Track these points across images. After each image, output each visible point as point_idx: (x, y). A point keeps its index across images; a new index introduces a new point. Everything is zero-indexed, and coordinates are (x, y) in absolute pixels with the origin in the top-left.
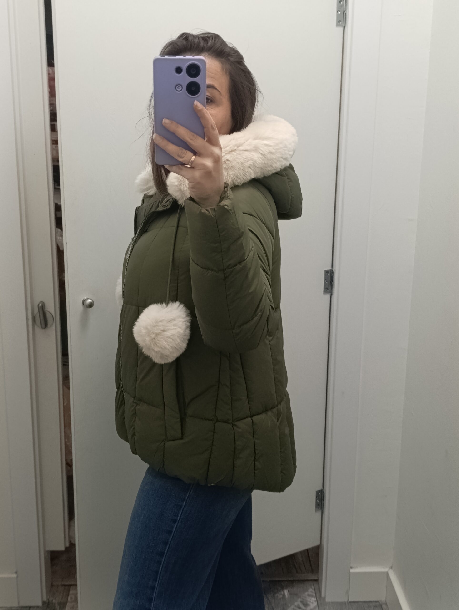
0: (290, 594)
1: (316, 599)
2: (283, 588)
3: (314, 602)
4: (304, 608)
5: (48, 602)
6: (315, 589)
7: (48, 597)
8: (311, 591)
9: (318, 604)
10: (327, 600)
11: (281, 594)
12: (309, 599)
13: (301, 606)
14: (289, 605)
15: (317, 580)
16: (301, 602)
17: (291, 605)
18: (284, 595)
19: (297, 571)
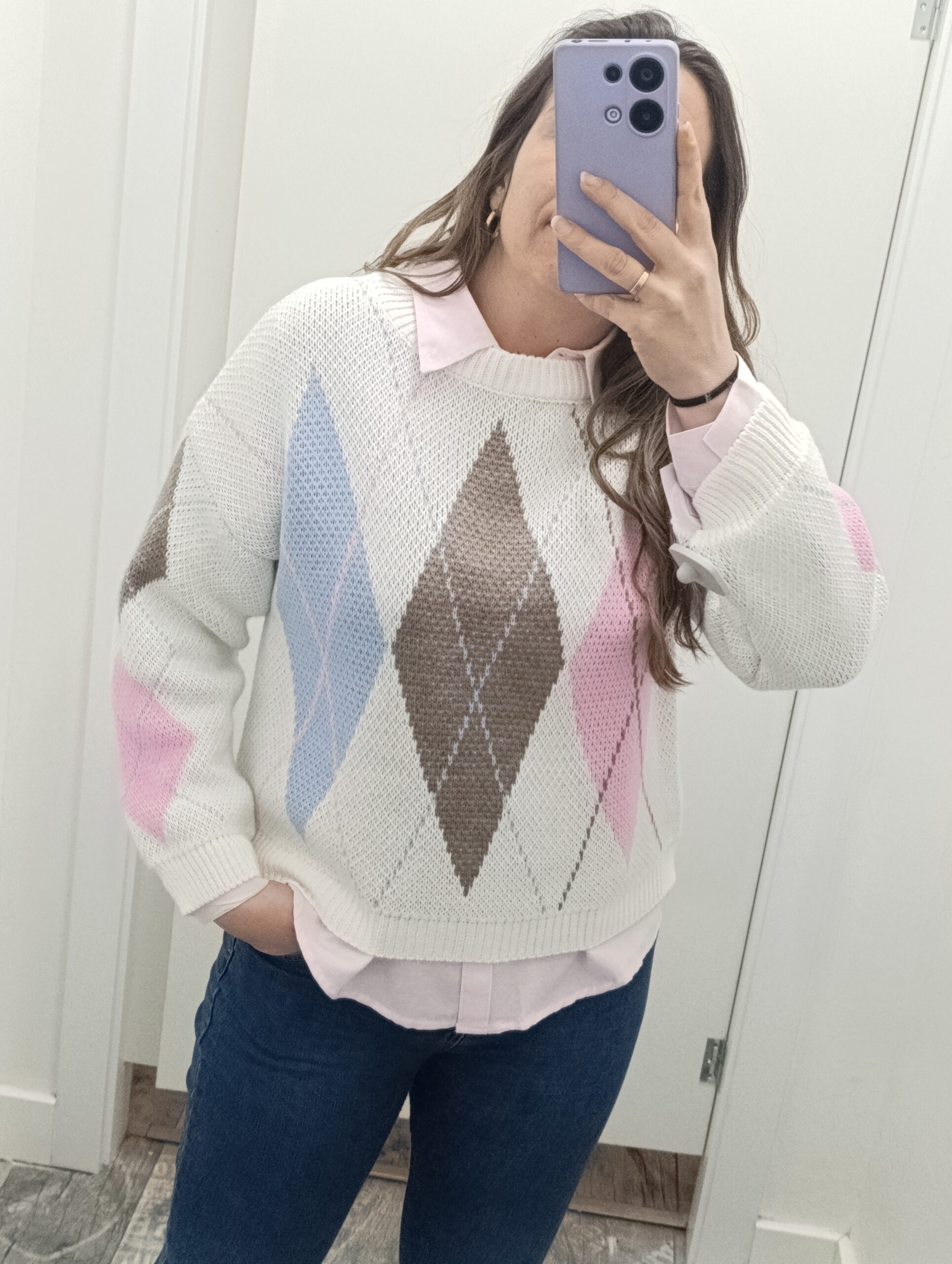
0: (621, 1247)
2: (607, 1233)
5: (112, 1169)
6: (674, 1248)
7: (114, 1159)
8: (666, 1250)
11: (600, 1245)
15: (683, 1230)
18: (606, 1248)
19: (644, 1201)
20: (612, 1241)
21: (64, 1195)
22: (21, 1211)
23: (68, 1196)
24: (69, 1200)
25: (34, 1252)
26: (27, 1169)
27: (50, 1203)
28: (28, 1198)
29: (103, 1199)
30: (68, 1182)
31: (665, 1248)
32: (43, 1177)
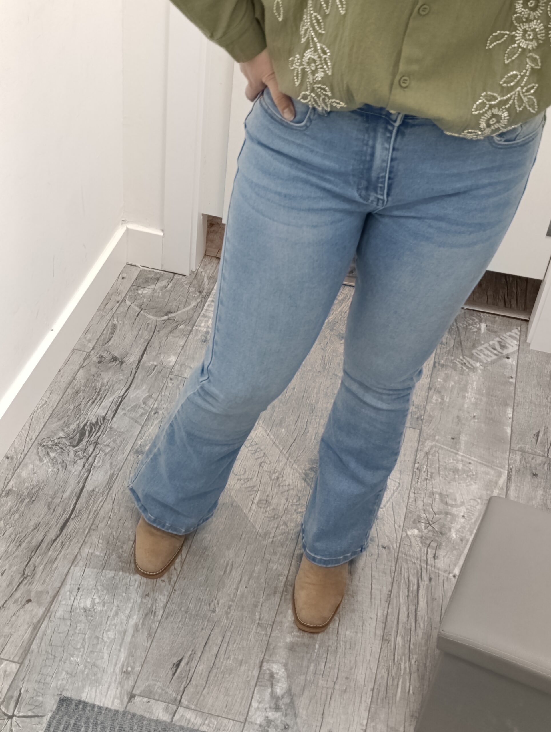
0: (488, 329)
1: (518, 343)
2: (481, 321)
3: (514, 345)
4: (500, 350)
5: (197, 274)
6: (520, 331)
7: (198, 268)
8: (515, 332)
9: (519, 350)
10: (532, 347)
11: (476, 327)
12: (509, 341)
13: (498, 347)
14: (482, 342)
15: (527, 321)
16: (499, 342)
17: (483, 344)
18: (479, 329)
19: (505, 304)
20: (483, 326)
21: (169, 287)
22: (145, 294)
23: (171, 287)
24: (172, 289)
25: (153, 315)
26: (149, 271)
27: (161, 290)
28: (149, 287)
29: (191, 289)
30: (172, 280)
31: (516, 331)
32: (158, 276)
